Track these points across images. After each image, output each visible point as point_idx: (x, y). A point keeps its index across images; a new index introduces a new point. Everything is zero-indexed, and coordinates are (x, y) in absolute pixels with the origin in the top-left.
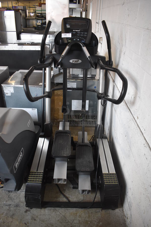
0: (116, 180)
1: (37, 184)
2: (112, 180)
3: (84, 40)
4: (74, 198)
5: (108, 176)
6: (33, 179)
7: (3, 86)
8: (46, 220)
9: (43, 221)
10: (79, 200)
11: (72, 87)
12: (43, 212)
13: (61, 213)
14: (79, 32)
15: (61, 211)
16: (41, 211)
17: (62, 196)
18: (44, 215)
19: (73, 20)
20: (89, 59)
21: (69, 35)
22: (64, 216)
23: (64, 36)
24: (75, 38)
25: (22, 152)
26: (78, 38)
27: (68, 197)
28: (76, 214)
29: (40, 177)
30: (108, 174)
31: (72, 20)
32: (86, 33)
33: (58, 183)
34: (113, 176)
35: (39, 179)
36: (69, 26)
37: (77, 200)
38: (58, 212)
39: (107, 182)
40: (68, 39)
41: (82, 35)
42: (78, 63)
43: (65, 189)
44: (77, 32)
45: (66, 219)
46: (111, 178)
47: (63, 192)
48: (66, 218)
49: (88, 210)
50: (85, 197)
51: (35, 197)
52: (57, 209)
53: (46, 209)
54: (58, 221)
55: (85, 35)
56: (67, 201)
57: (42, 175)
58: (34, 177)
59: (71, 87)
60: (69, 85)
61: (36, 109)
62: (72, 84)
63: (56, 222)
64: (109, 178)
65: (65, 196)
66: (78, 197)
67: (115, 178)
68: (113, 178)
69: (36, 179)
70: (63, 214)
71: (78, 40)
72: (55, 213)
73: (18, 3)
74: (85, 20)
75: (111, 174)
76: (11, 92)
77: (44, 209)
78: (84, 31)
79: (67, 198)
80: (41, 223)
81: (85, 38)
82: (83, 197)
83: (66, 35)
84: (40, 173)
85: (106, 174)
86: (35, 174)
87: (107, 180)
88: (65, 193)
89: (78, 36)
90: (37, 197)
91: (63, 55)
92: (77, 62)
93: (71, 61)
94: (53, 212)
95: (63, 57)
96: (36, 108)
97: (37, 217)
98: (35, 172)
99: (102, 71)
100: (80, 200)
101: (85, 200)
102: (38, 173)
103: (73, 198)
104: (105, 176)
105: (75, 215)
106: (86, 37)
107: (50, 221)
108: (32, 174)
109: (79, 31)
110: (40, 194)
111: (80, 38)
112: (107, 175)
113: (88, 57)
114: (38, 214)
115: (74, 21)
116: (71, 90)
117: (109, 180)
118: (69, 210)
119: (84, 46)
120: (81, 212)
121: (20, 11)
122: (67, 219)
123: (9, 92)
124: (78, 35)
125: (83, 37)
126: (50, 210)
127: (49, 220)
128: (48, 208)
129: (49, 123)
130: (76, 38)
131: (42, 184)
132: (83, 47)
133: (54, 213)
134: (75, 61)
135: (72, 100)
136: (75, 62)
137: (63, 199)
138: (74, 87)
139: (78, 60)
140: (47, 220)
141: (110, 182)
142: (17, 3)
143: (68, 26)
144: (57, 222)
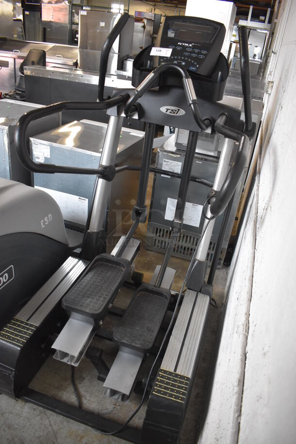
0: (183, 394)
1: (13, 346)
2: (172, 390)
3: (195, 66)
4: (93, 402)
5: (169, 379)
6: (12, 333)
7: (32, 141)
8: (16, 426)
9: (9, 428)
10: (102, 410)
11: (172, 171)
12: (18, 408)
13: (52, 423)
14: (190, 47)
15: (55, 421)
16: (15, 406)
17: (71, 389)
18: (17, 415)
19: (186, 22)
20: (192, 106)
21: (167, 52)
22: (55, 434)
23: (155, 52)
24: (177, 60)
25: (10, 272)
26: (184, 61)
27: (82, 396)
28: (83, 437)
29: (25, 333)
30: (170, 373)
31: (183, 22)
32: (204, 52)
33: (61, 360)
34: (180, 382)
35: (21, 337)
36: (174, 34)
37: (98, 409)
38: (47, 421)
39: (159, 391)
40: (162, 60)
41: (194, 55)
42: (177, 115)
43: (84, 376)
44: (187, 47)
45: (55, 441)
46: (173, 385)
47: (77, 382)
48: (56, 439)
49: (110, 438)
50: (119, 407)
51: (5, 373)
52: (49, 412)
53: (27, 404)
54: (38, 437)
55: (201, 57)
56: (76, 403)
57: (32, 330)
58: (15, 329)
59: (170, 170)
60: (166, 165)
61: (87, 200)
62: (172, 164)
63: (34, 438)
64: (168, 383)
65: (76, 390)
66: (103, 402)
67: (182, 388)
68: (179, 387)
69: (16, 335)
70: (55, 428)
71: (183, 63)
72: (41, 419)
73: (155, 9)
74: (211, 26)
75: (177, 375)
76: (46, 156)
77: (23, 404)
78: (201, 48)
79: (79, 396)
80: (3, 430)
81: (200, 61)
82: (114, 406)
83: (161, 51)
84: (31, 326)
85: (165, 372)
86: (19, 326)
87: (161, 386)
88: (81, 385)
89: (185, 56)
90: (7, 374)
91: (139, 90)
92: (174, 113)
93: (163, 109)
94: (38, 416)
95: (138, 94)
96: (87, 198)
97: (2, 414)
98: (22, 322)
99: (228, 141)
100: (104, 411)
101: (115, 414)
102: (27, 324)
103: (92, 400)
104: (163, 376)
105: (79, 438)
106: (203, 60)
107: (23, 432)
108: (14, 324)
109: (190, 45)
110: (14, 370)
111: (188, 60)
112: (168, 374)
113: (191, 102)
114: (6, 410)
115: (188, 24)
116: (170, 177)
117: (165, 388)
118: (70, 424)
119: (187, 77)
120: (92, 438)
121: (144, 20)
122: (58, 441)
123: (42, 155)
124: (187, 54)
125: (196, 59)
126: (34, 409)
127: (20, 430)
128: (31, 405)
129: (95, 231)
130: (181, 59)
131: (22, 349)
132: (184, 79)
133: (38, 418)
134: (172, 110)
135: (168, 198)
136: (171, 112)
137: (69, 396)
138: (176, 171)
139: (179, 110)
140: (17, 428)
141: (165, 393)
142: (153, 10)
143: (171, 34)
144: (35, 440)
